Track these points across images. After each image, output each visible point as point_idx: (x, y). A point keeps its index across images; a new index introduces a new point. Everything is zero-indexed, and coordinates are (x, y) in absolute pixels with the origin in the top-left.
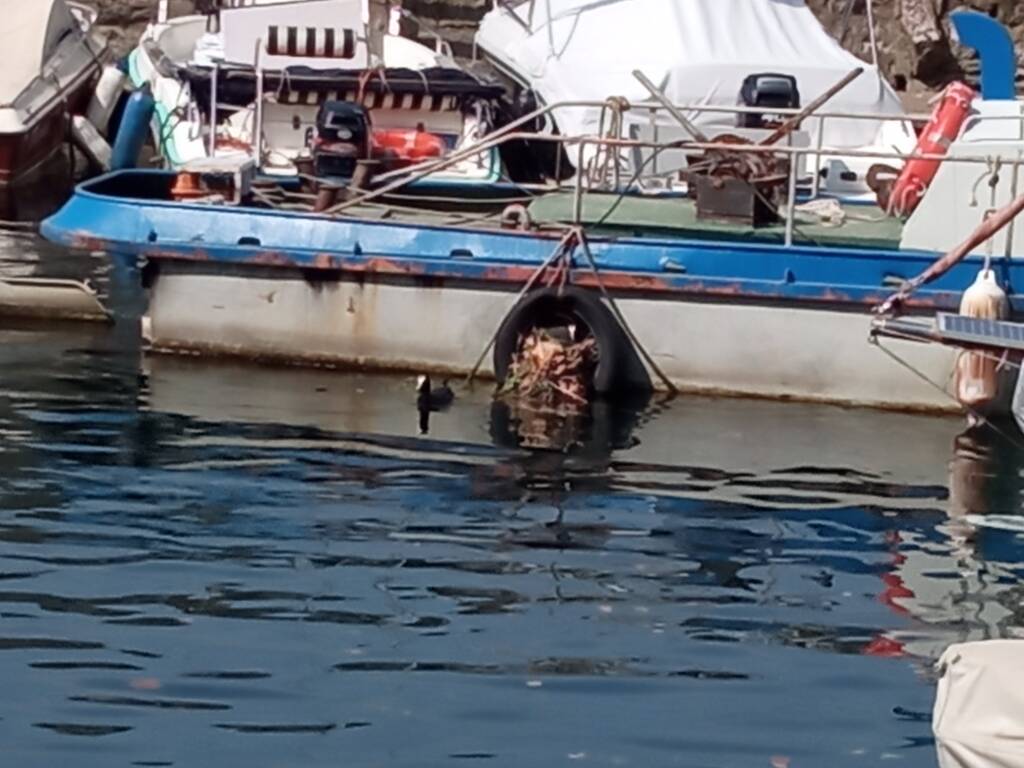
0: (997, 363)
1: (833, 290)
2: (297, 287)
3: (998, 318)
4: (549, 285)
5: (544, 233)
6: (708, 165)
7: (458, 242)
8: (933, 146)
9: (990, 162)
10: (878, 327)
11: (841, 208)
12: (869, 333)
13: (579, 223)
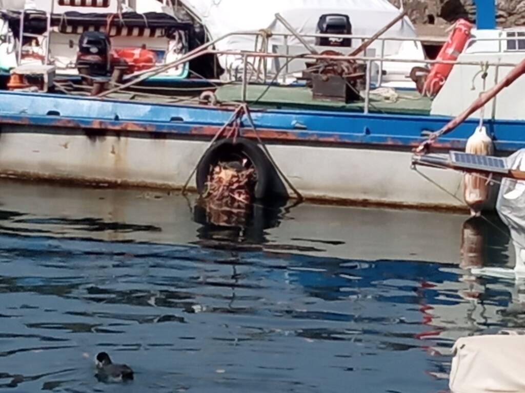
0: (486, 180)
1: (393, 138)
2: (82, 139)
3: (488, 155)
4: (228, 137)
5: (224, 107)
6: (319, 68)
7: (174, 113)
8: (448, 56)
9: (482, 65)
10: (417, 159)
11: (396, 92)
12: (410, 163)
13: (245, 101)
